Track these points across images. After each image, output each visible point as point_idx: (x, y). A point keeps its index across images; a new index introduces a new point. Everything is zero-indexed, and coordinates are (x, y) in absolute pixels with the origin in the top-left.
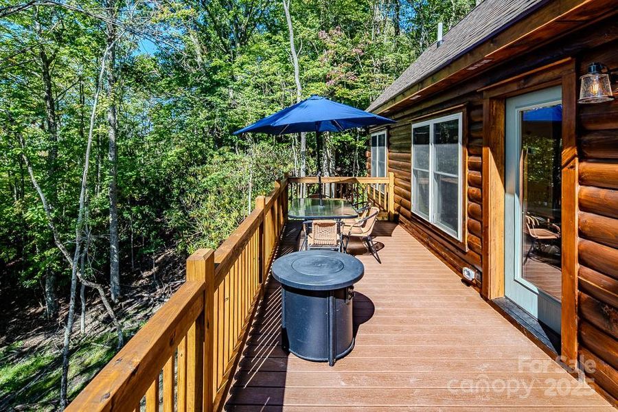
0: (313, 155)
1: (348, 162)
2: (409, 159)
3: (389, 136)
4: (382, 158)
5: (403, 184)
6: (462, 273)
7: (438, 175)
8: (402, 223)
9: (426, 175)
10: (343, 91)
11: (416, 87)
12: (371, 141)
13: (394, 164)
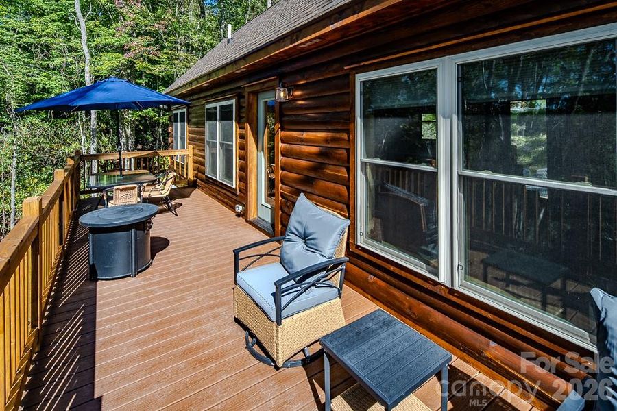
0: (106, 132)
1: (150, 139)
2: (203, 133)
3: (189, 113)
4: (183, 133)
5: (200, 153)
6: (235, 209)
7: (223, 144)
8: (199, 186)
9: (215, 145)
10: (144, 65)
11: (206, 78)
12: (173, 117)
13: (192, 137)
